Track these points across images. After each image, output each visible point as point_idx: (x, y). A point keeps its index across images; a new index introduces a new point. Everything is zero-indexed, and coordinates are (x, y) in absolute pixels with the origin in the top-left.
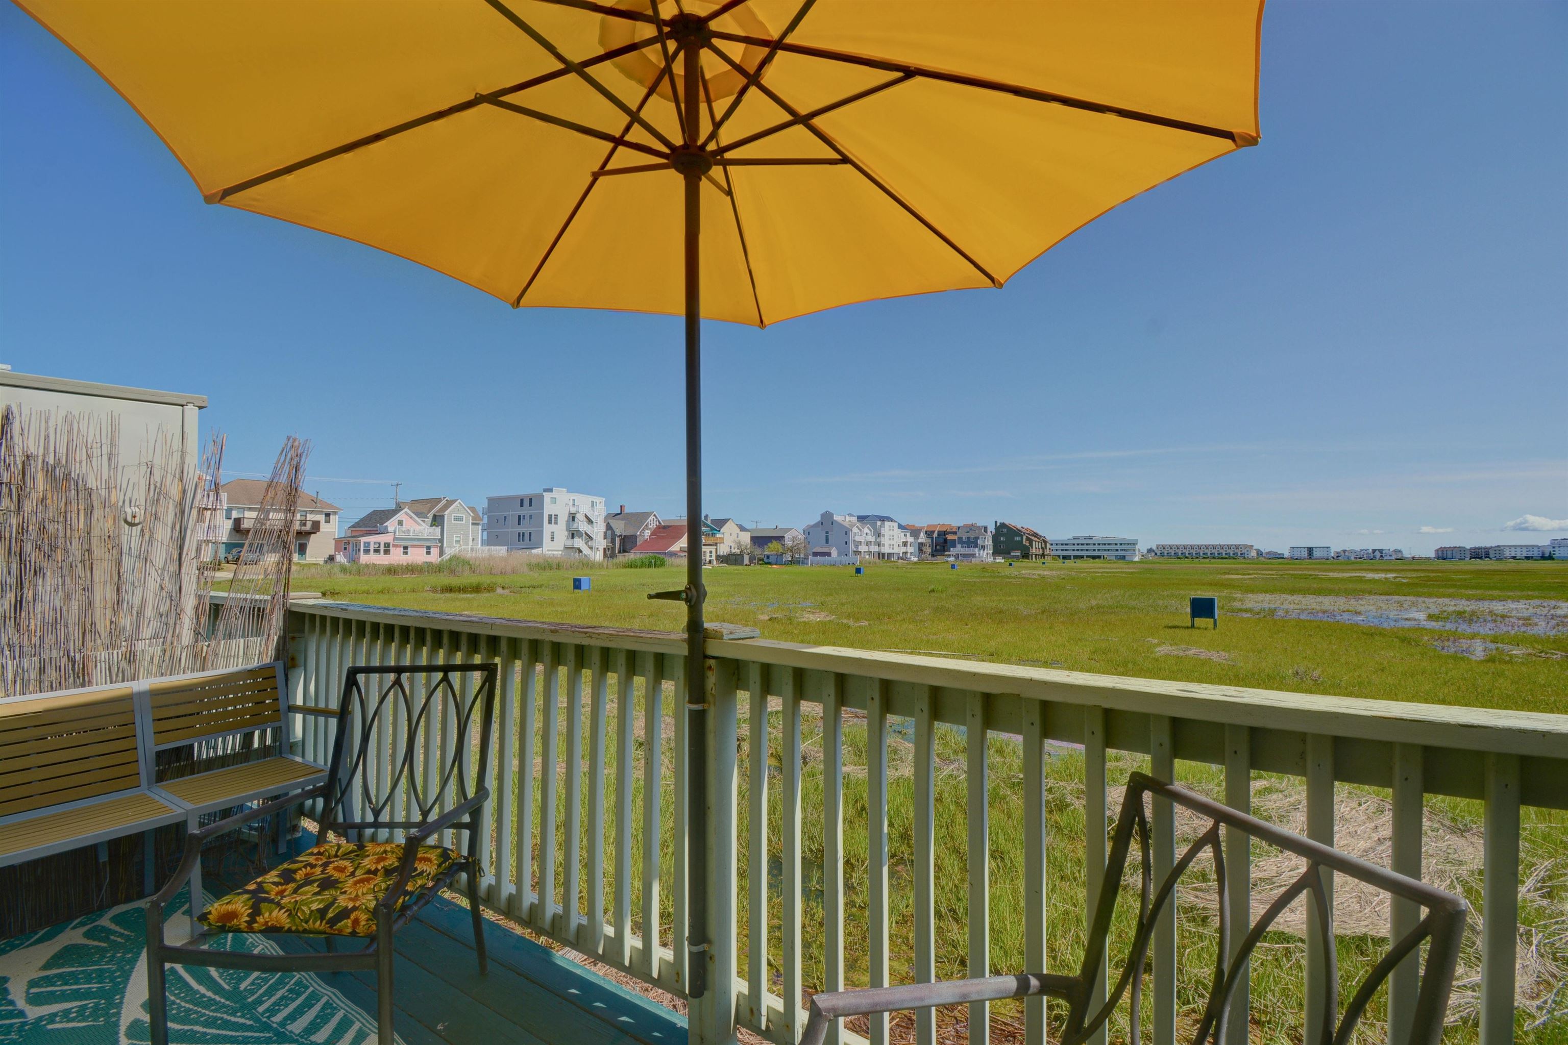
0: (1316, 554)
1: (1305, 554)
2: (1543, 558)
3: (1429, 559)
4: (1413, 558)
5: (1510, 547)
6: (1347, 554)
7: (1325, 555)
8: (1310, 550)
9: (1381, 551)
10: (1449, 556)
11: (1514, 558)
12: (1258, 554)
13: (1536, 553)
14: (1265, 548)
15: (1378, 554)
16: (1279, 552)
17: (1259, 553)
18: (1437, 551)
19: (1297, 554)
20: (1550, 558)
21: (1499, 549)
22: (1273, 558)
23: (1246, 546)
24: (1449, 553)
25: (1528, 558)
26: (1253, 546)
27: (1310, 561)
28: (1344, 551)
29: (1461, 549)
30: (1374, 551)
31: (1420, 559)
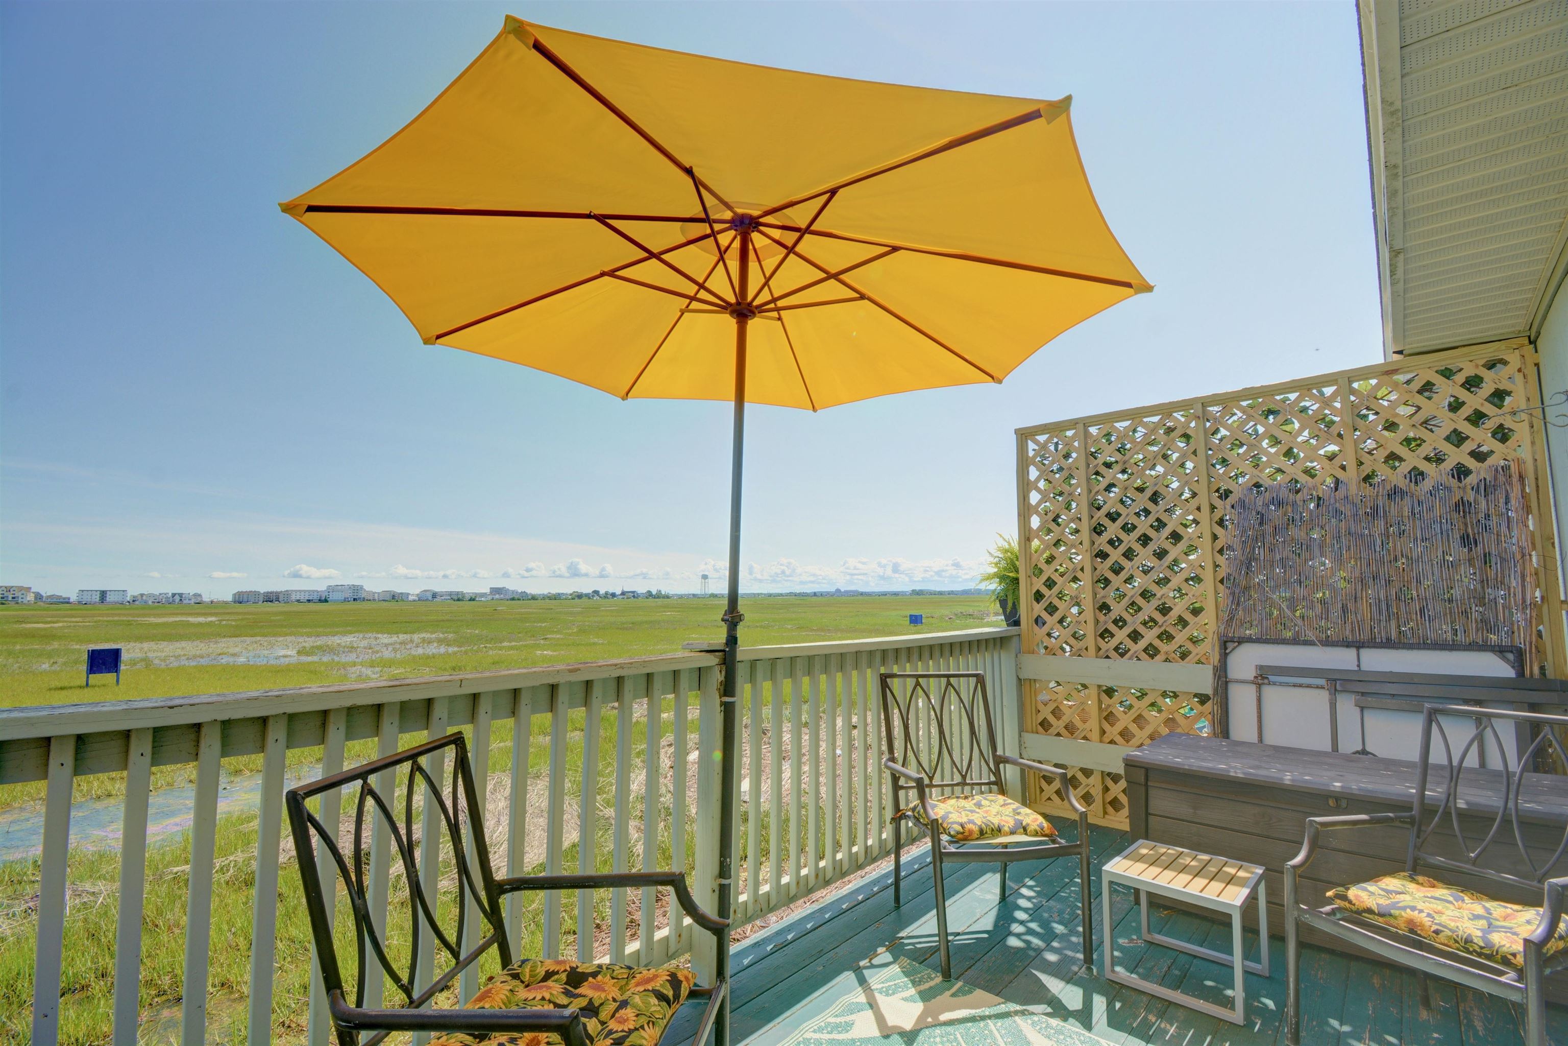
0: (110, 598)
1: (97, 598)
2: (320, 601)
3: (226, 603)
4: (212, 602)
5: (296, 591)
6: (144, 598)
7: (120, 600)
8: (103, 594)
9: (181, 595)
10: (245, 599)
11: (298, 601)
12: (36, 598)
13: (315, 597)
14: (47, 590)
15: (177, 598)
16: (64, 596)
17: (38, 597)
18: (235, 595)
19: (86, 598)
20: (326, 601)
21: (287, 593)
22: (55, 603)
23: (21, 588)
24: (245, 596)
25: (309, 601)
26: (30, 588)
27: (102, 606)
28: (142, 595)
29: (256, 594)
30: (174, 595)
31: (218, 602)
